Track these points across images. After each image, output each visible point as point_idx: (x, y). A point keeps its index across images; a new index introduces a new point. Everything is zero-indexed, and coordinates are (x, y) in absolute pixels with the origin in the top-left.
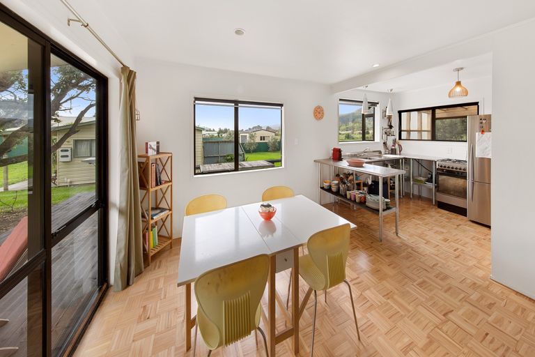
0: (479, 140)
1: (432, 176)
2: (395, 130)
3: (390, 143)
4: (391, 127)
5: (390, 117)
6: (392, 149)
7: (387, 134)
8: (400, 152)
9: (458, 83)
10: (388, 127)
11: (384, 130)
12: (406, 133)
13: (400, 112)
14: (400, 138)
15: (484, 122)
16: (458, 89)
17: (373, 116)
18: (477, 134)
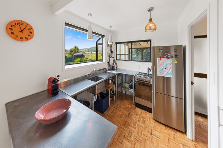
0: (159, 63)
1: (132, 84)
2: (114, 54)
3: (111, 63)
4: (112, 52)
5: (111, 46)
6: (112, 67)
7: (110, 57)
8: (116, 68)
9: (151, 20)
10: (110, 52)
11: (108, 54)
12: (119, 55)
13: (116, 43)
14: (117, 59)
15: (161, 51)
16: (151, 25)
17: (102, 44)
18: (157, 59)
